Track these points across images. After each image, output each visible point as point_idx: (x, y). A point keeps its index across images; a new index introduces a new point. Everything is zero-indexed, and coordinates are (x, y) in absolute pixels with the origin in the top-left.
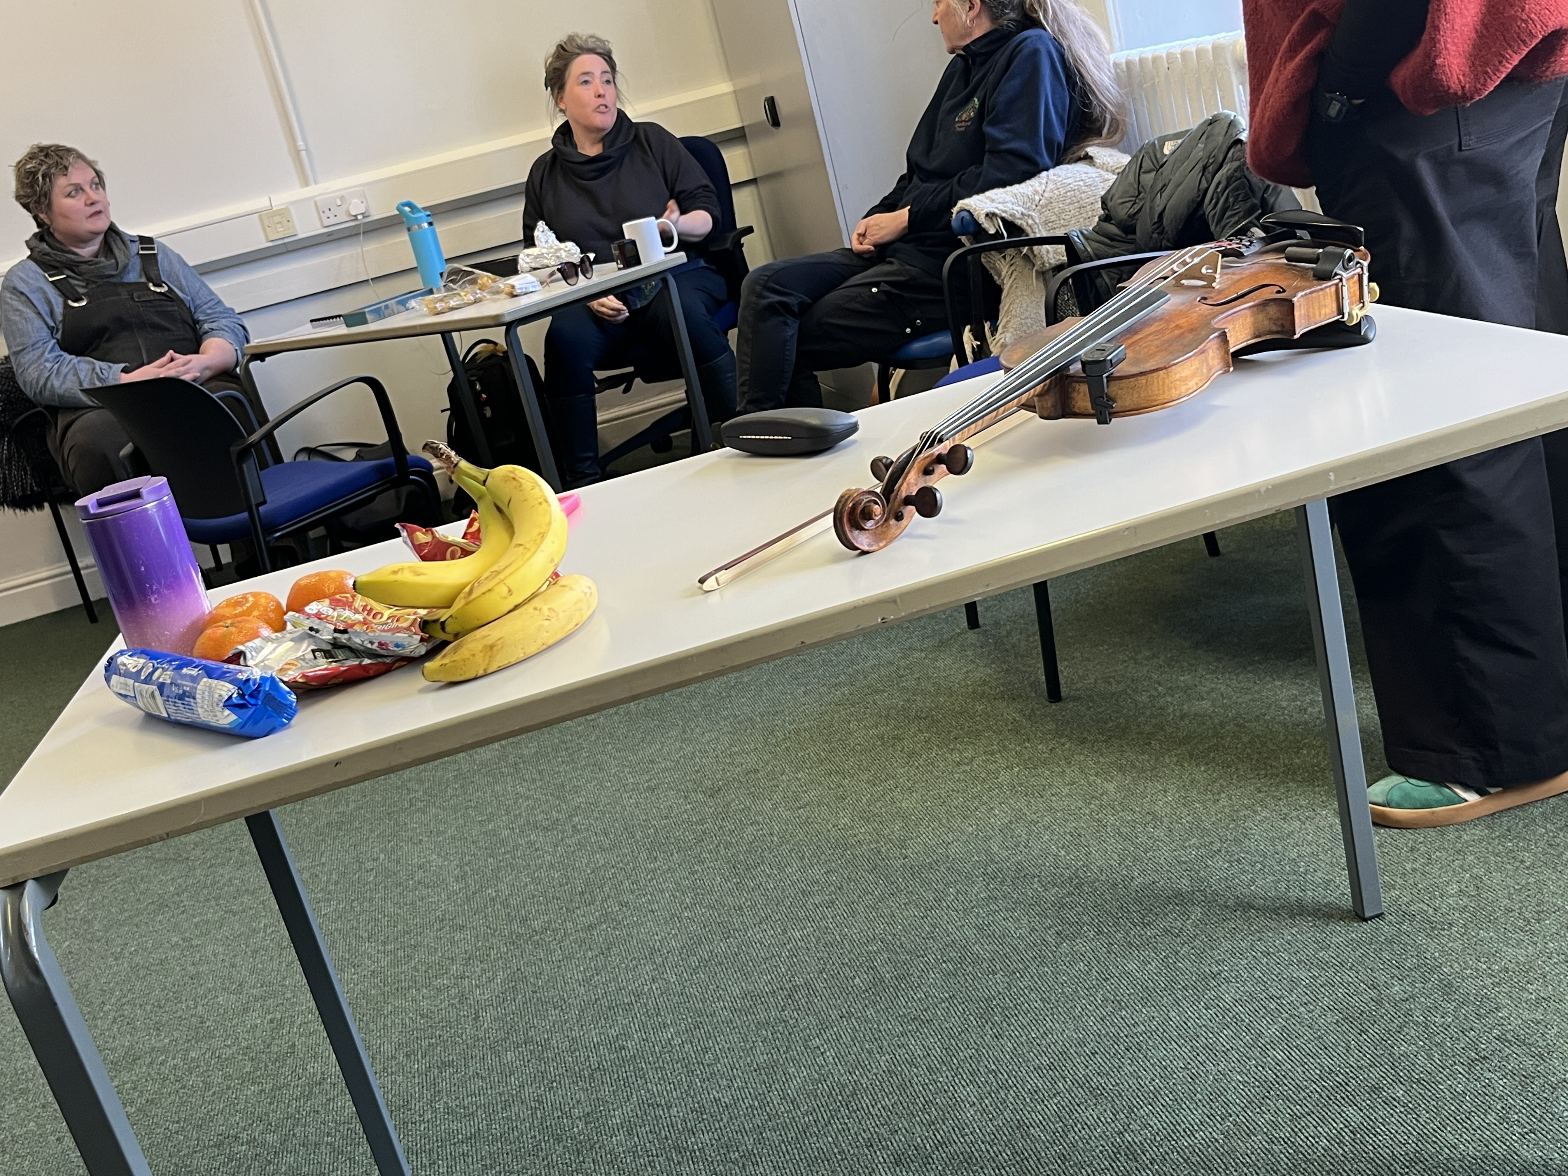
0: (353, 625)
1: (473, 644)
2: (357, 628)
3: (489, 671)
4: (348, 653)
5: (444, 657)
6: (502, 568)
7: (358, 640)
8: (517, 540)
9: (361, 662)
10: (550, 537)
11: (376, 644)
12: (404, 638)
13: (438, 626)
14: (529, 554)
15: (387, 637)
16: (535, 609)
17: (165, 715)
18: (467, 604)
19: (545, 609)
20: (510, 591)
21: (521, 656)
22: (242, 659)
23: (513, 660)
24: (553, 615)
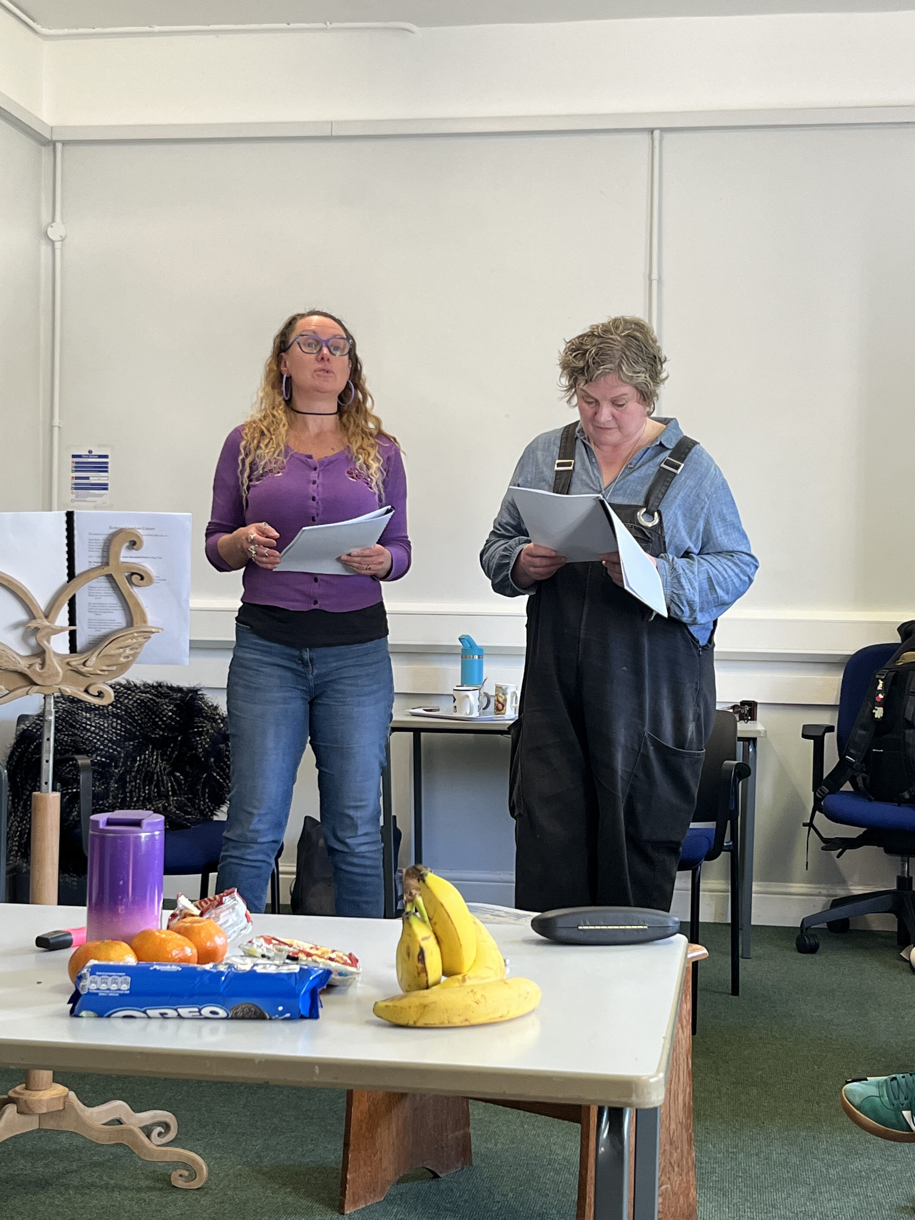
16: (472, 991)
19: (479, 994)
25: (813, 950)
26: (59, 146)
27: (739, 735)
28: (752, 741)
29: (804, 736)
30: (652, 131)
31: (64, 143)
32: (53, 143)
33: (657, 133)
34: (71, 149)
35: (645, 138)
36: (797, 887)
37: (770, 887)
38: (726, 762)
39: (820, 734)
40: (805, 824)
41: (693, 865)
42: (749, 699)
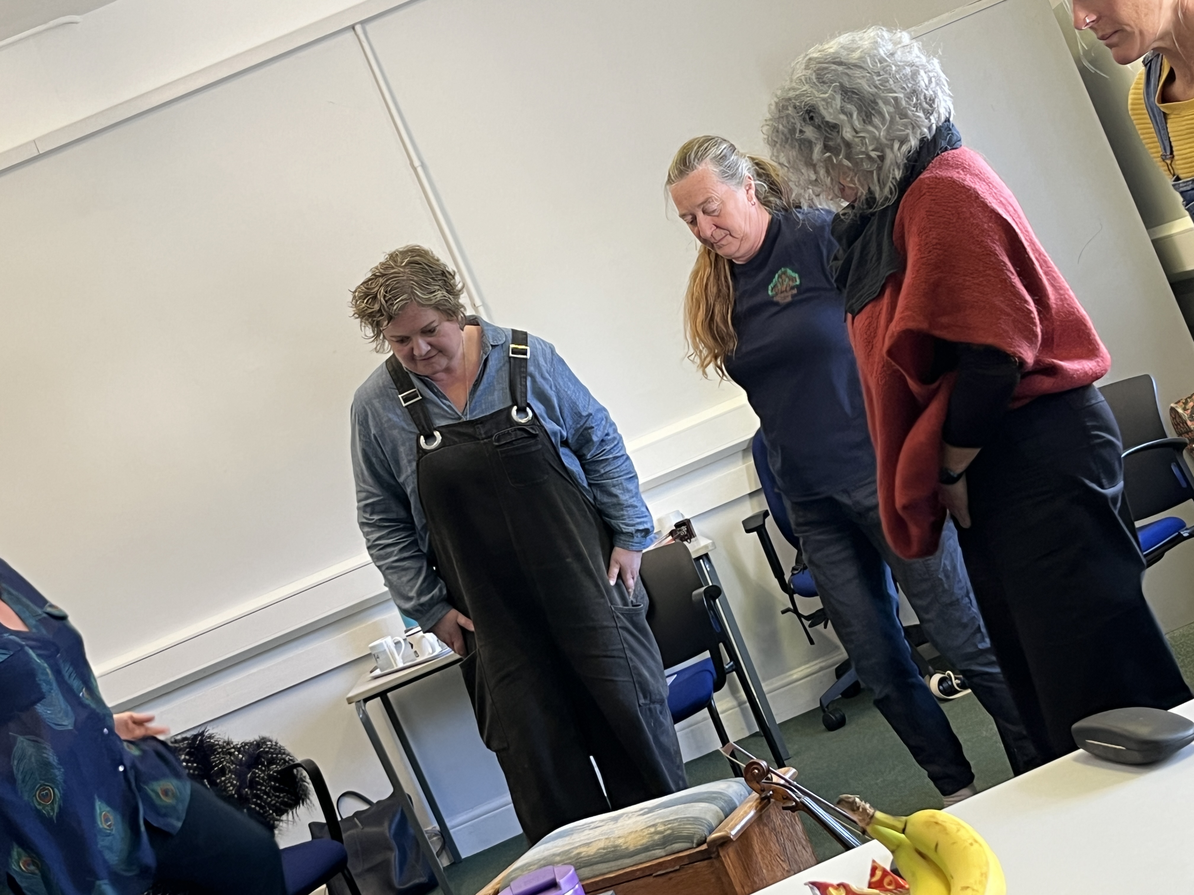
8: (956, 885)
10: (991, 879)
25: (840, 723)
27: (694, 558)
28: (705, 559)
29: (748, 531)
30: (353, 27)
33: (358, 28)
36: (797, 673)
37: (777, 682)
38: (695, 593)
39: (759, 523)
40: (784, 612)
41: (706, 703)
42: (680, 519)
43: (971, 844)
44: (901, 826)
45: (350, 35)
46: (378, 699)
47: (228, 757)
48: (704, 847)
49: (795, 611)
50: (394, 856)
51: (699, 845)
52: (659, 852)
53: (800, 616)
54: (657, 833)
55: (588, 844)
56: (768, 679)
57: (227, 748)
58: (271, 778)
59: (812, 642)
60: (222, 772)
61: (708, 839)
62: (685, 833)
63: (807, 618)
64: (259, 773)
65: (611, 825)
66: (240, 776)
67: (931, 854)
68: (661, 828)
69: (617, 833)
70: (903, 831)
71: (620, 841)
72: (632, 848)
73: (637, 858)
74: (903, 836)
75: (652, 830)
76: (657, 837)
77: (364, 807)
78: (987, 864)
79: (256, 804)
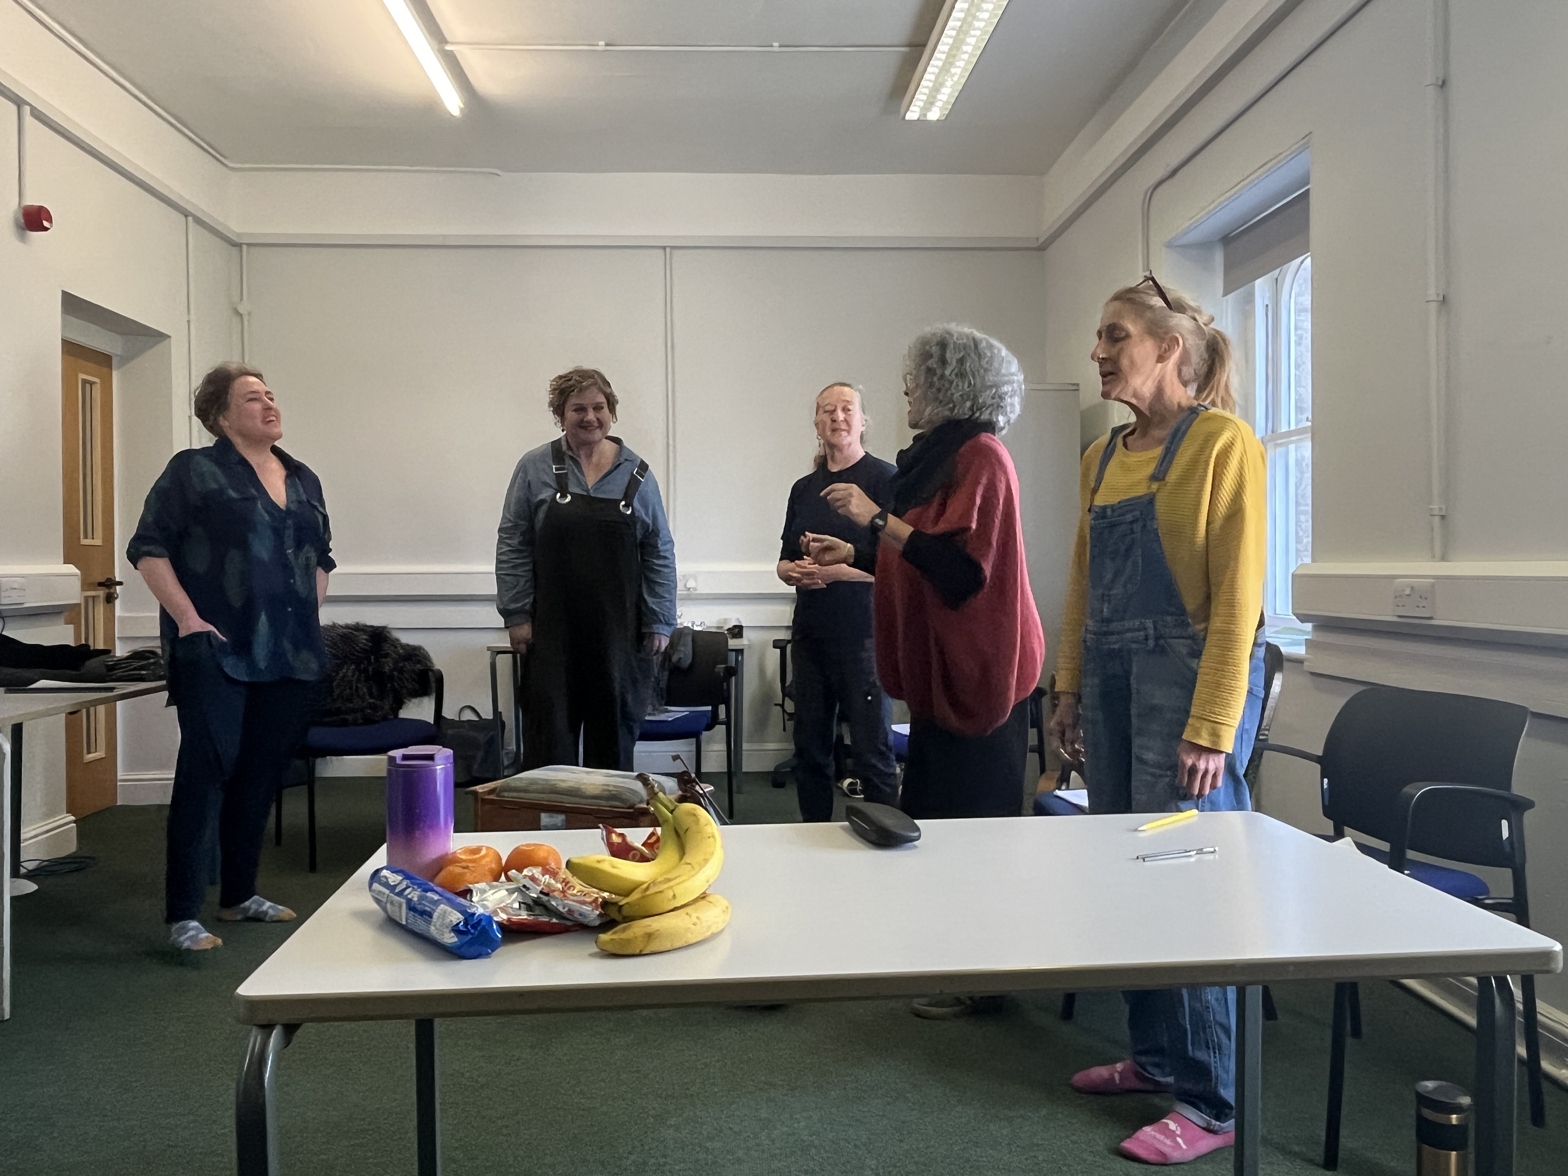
0: (554, 891)
1: (639, 928)
2: (556, 894)
3: (643, 953)
4: (544, 911)
5: (615, 933)
6: (673, 877)
7: (553, 903)
8: (687, 859)
9: (551, 920)
10: (709, 865)
11: (566, 909)
12: (588, 910)
13: (616, 908)
14: (693, 873)
15: (576, 906)
16: (687, 914)
17: (404, 923)
18: (643, 897)
19: (694, 915)
20: (674, 896)
21: (668, 947)
22: (468, 896)
23: (662, 949)
24: (698, 922)
25: (780, 786)
26: (245, 247)
27: (730, 648)
28: (740, 652)
29: (775, 647)
30: (664, 248)
31: (249, 245)
32: (239, 246)
33: (668, 250)
34: (253, 250)
35: (660, 252)
36: (771, 746)
37: (756, 746)
38: (718, 666)
39: (783, 644)
40: (776, 705)
41: (695, 735)
42: (737, 624)
43: (709, 837)
44: (672, 808)
45: (661, 252)
46: (510, 655)
47: (393, 648)
48: (631, 810)
49: (782, 706)
50: (480, 755)
51: (629, 808)
52: (603, 803)
53: (784, 711)
54: (608, 790)
55: (563, 781)
56: (750, 742)
57: (396, 643)
58: (414, 671)
59: (784, 730)
60: (387, 656)
61: (636, 807)
62: (624, 797)
63: (789, 714)
64: (408, 666)
65: (584, 775)
66: (396, 662)
67: (681, 833)
68: (611, 788)
69: (585, 781)
70: (672, 812)
71: (582, 787)
72: (588, 793)
73: (590, 801)
74: (670, 815)
75: (606, 788)
76: (606, 793)
77: (475, 718)
78: (712, 854)
79: (399, 684)
